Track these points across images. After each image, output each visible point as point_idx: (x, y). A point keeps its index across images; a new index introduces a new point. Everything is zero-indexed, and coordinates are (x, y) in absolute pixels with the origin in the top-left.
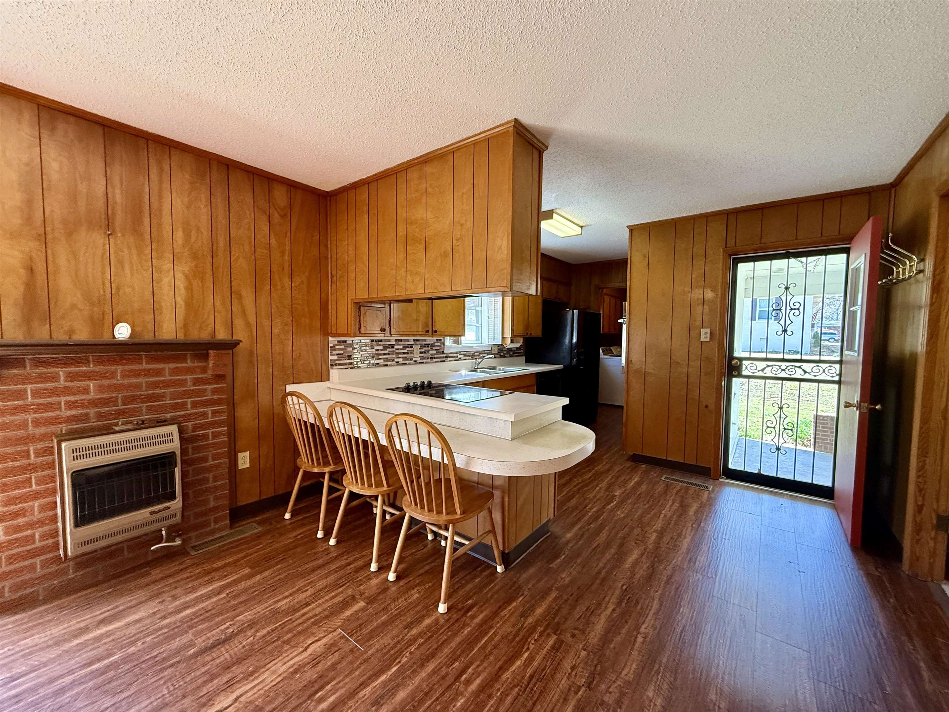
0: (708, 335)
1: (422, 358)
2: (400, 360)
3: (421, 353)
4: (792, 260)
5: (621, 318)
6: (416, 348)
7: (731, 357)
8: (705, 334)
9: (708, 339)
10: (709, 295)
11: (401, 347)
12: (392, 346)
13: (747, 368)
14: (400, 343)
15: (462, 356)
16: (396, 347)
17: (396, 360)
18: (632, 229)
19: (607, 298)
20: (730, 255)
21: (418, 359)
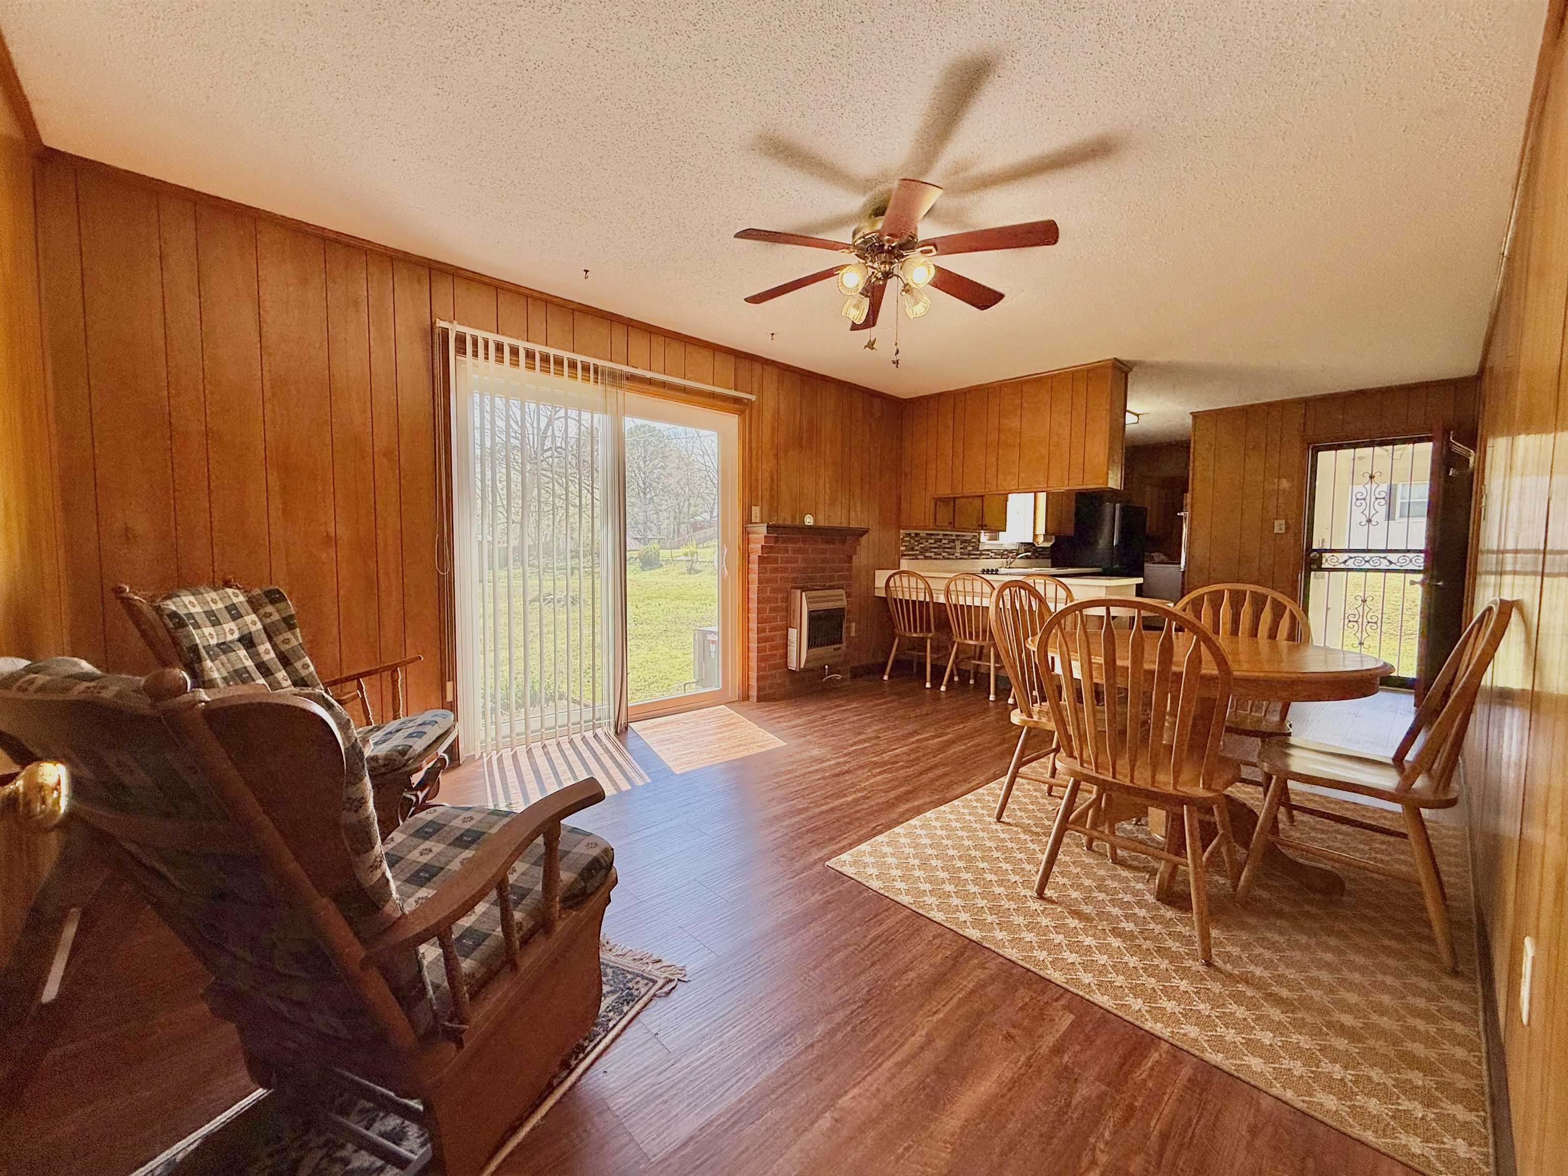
0: (1283, 527)
1: (962, 553)
3: (961, 548)
4: (1377, 448)
5: (1181, 511)
6: (958, 543)
7: (1309, 549)
8: (1279, 526)
9: (1283, 531)
10: (1285, 484)
11: (947, 542)
12: (940, 540)
13: (1328, 561)
15: (993, 555)
16: (943, 541)
17: (943, 554)
18: (1195, 416)
19: (1148, 488)
20: (1309, 444)
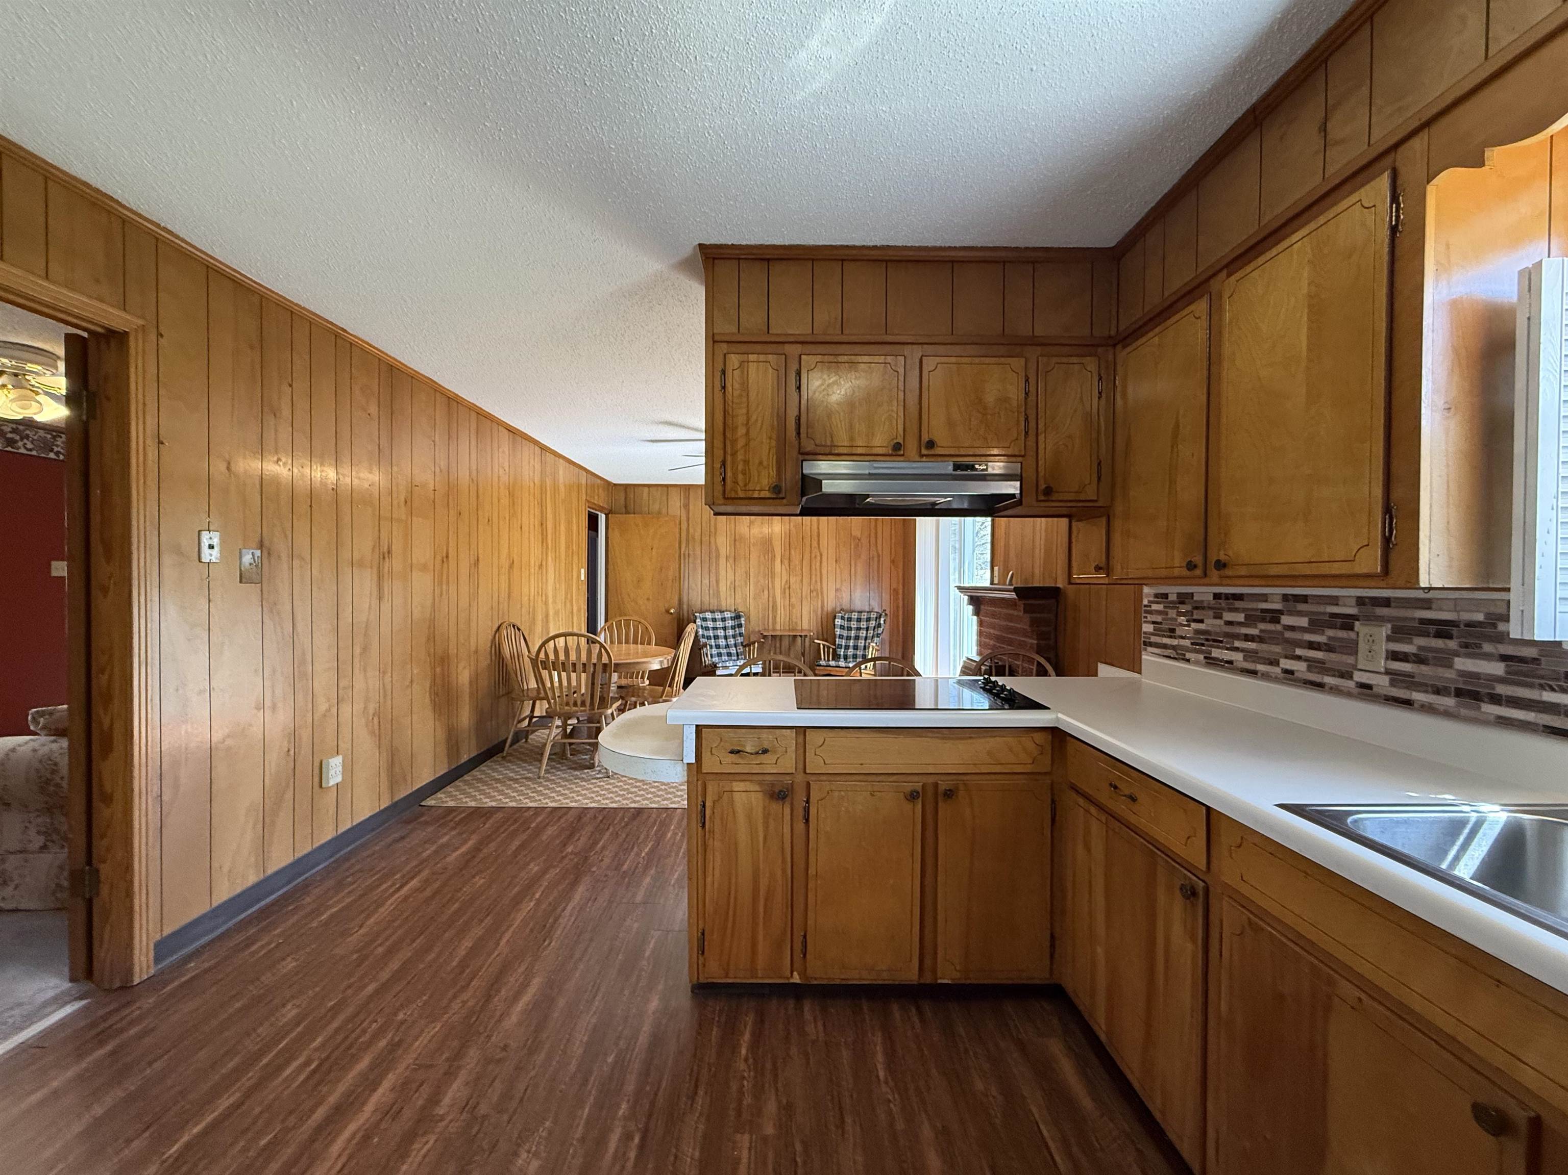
1: (1396, 678)
2: (1300, 667)
3: (1394, 656)
11: (1304, 622)
12: (1274, 616)
14: (1301, 607)
16: (1286, 620)
17: (1286, 664)
21: (1382, 682)
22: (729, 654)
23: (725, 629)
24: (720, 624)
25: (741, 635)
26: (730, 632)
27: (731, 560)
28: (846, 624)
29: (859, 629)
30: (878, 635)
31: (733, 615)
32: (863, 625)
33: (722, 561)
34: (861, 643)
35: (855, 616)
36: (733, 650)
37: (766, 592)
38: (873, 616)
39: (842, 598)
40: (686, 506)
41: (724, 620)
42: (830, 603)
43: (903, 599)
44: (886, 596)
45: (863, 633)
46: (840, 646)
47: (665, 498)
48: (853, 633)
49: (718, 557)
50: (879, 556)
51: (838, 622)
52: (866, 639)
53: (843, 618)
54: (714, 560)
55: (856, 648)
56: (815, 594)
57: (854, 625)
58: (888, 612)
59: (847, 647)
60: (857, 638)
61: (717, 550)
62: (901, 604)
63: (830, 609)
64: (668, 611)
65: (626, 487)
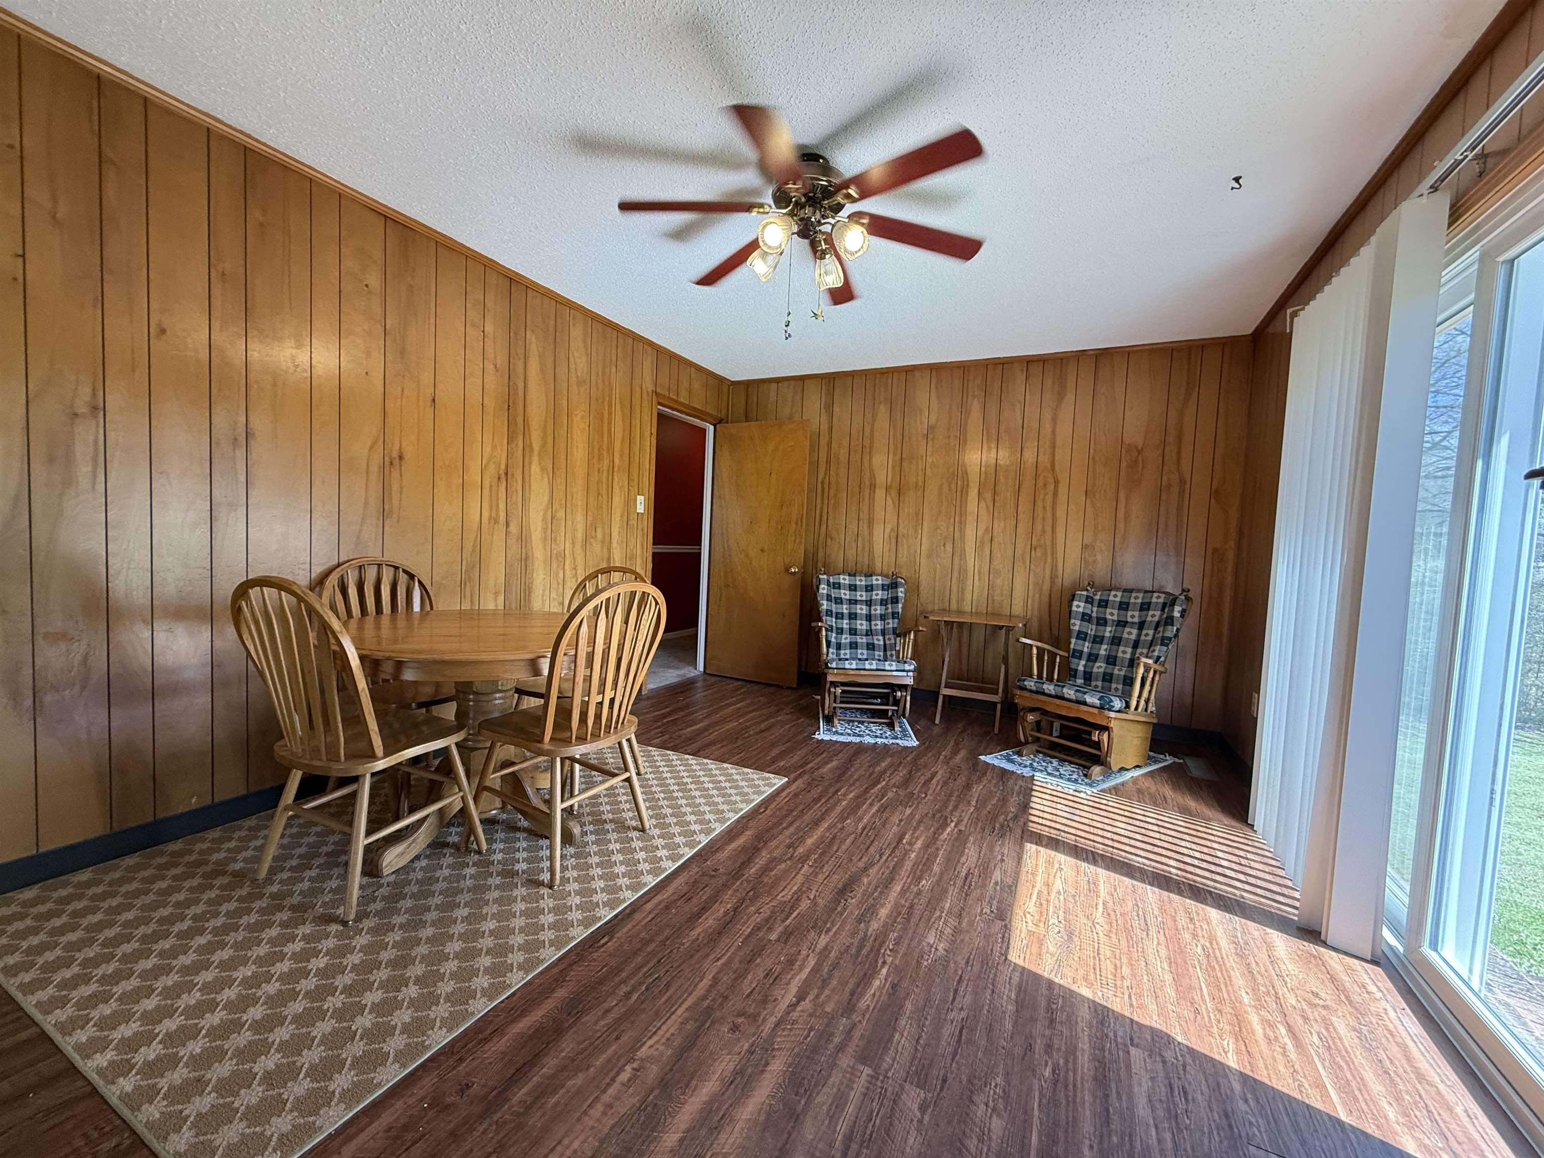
22: (871, 647)
23: (869, 603)
24: (861, 595)
25: (894, 615)
26: (878, 610)
27: (894, 493)
28: (1095, 611)
29: (1122, 624)
30: (1165, 641)
31: (887, 582)
32: (1133, 616)
33: (880, 494)
34: (1124, 652)
35: (1116, 597)
36: (879, 641)
37: (949, 548)
38: (1158, 599)
39: (1095, 562)
40: (829, 408)
41: (869, 588)
42: (1067, 571)
43: (1236, 574)
44: (1194, 564)
45: (1131, 634)
46: (1078, 654)
47: (798, 398)
48: (1108, 632)
49: (873, 487)
50: (1182, 482)
51: (1079, 606)
52: (1136, 645)
53: (1089, 600)
54: (867, 492)
55: (1111, 660)
56: (1039, 553)
57: (1112, 614)
58: (1195, 594)
59: (1093, 658)
60: (1116, 641)
61: (873, 476)
62: (1229, 580)
63: (1067, 582)
64: (787, 570)
65: (748, 385)
